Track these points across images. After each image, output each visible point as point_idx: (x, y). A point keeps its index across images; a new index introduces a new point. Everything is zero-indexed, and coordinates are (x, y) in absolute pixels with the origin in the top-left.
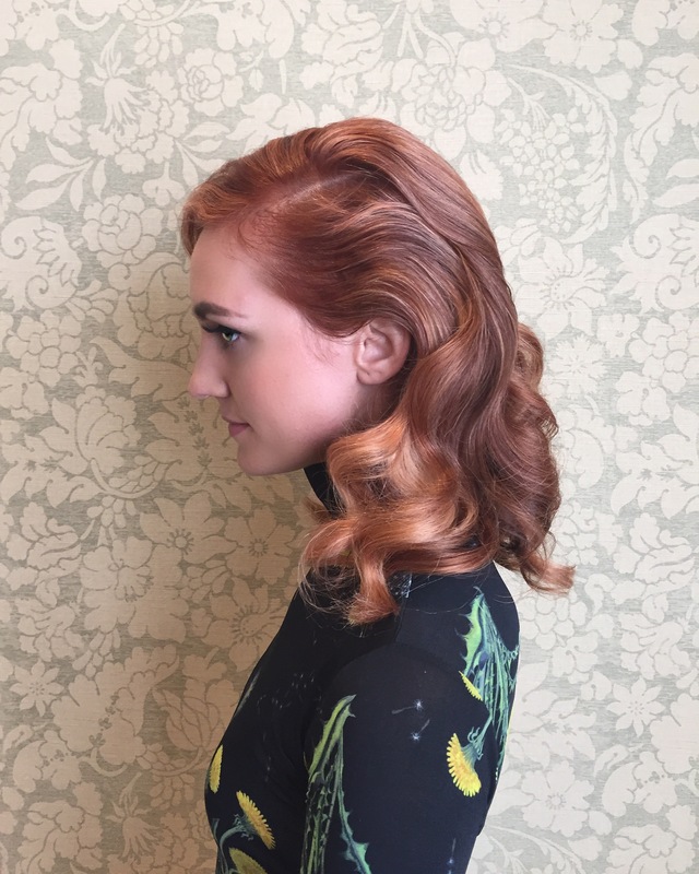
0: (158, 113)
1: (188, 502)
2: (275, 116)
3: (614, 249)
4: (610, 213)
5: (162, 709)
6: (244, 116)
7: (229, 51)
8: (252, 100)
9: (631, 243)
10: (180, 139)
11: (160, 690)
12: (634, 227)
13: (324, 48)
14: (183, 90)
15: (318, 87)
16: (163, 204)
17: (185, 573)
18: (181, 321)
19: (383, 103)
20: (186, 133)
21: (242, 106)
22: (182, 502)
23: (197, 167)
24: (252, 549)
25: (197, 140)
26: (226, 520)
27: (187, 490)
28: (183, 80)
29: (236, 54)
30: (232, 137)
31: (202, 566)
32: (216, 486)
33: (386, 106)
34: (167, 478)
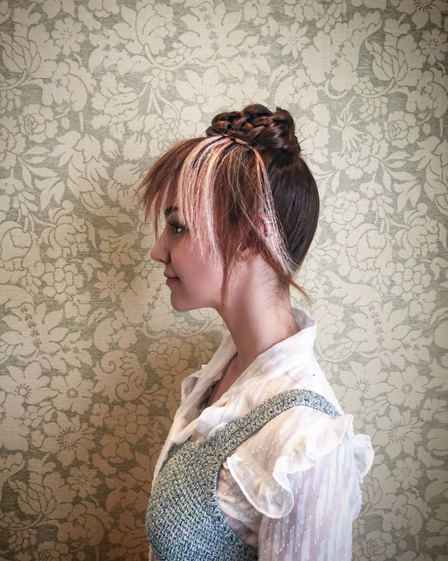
0: (7, 140)
1: (27, 368)
2: (77, 144)
5: (15, 491)
6: (59, 143)
7: (50, 106)
8: (63, 134)
10: (20, 156)
11: (13, 480)
13: (105, 107)
14: (22, 128)
15: (102, 128)
16: (10, 193)
17: (26, 410)
18: (22, 261)
19: (139, 138)
20: (24, 152)
21: (57, 138)
22: (24, 368)
23: (30, 172)
24: (68, 394)
25: (30, 156)
26: (51, 378)
27: (27, 361)
28: (21, 122)
29: (53, 108)
30: (51, 155)
31: (37, 405)
32: (44, 358)
33: (141, 140)
34: (14, 354)
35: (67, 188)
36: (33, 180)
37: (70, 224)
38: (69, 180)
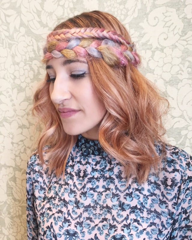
1: (12, 123)
3: (141, 24)
4: (139, 10)
5: (11, 187)
9: (147, 21)
11: (10, 181)
12: (148, 14)
17: (13, 146)
22: (10, 123)
24: (30, 139)
26: (22, 129)
27: (11, 120)
31: (17, 144)
32: (19, 118)
34: (6, 116)
35: (21, 19)
36: (5, 18)
37: (24, 41)
38: (22, 15)
